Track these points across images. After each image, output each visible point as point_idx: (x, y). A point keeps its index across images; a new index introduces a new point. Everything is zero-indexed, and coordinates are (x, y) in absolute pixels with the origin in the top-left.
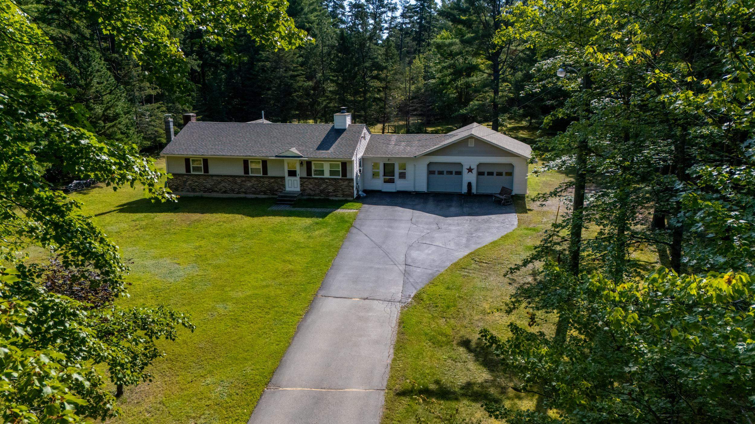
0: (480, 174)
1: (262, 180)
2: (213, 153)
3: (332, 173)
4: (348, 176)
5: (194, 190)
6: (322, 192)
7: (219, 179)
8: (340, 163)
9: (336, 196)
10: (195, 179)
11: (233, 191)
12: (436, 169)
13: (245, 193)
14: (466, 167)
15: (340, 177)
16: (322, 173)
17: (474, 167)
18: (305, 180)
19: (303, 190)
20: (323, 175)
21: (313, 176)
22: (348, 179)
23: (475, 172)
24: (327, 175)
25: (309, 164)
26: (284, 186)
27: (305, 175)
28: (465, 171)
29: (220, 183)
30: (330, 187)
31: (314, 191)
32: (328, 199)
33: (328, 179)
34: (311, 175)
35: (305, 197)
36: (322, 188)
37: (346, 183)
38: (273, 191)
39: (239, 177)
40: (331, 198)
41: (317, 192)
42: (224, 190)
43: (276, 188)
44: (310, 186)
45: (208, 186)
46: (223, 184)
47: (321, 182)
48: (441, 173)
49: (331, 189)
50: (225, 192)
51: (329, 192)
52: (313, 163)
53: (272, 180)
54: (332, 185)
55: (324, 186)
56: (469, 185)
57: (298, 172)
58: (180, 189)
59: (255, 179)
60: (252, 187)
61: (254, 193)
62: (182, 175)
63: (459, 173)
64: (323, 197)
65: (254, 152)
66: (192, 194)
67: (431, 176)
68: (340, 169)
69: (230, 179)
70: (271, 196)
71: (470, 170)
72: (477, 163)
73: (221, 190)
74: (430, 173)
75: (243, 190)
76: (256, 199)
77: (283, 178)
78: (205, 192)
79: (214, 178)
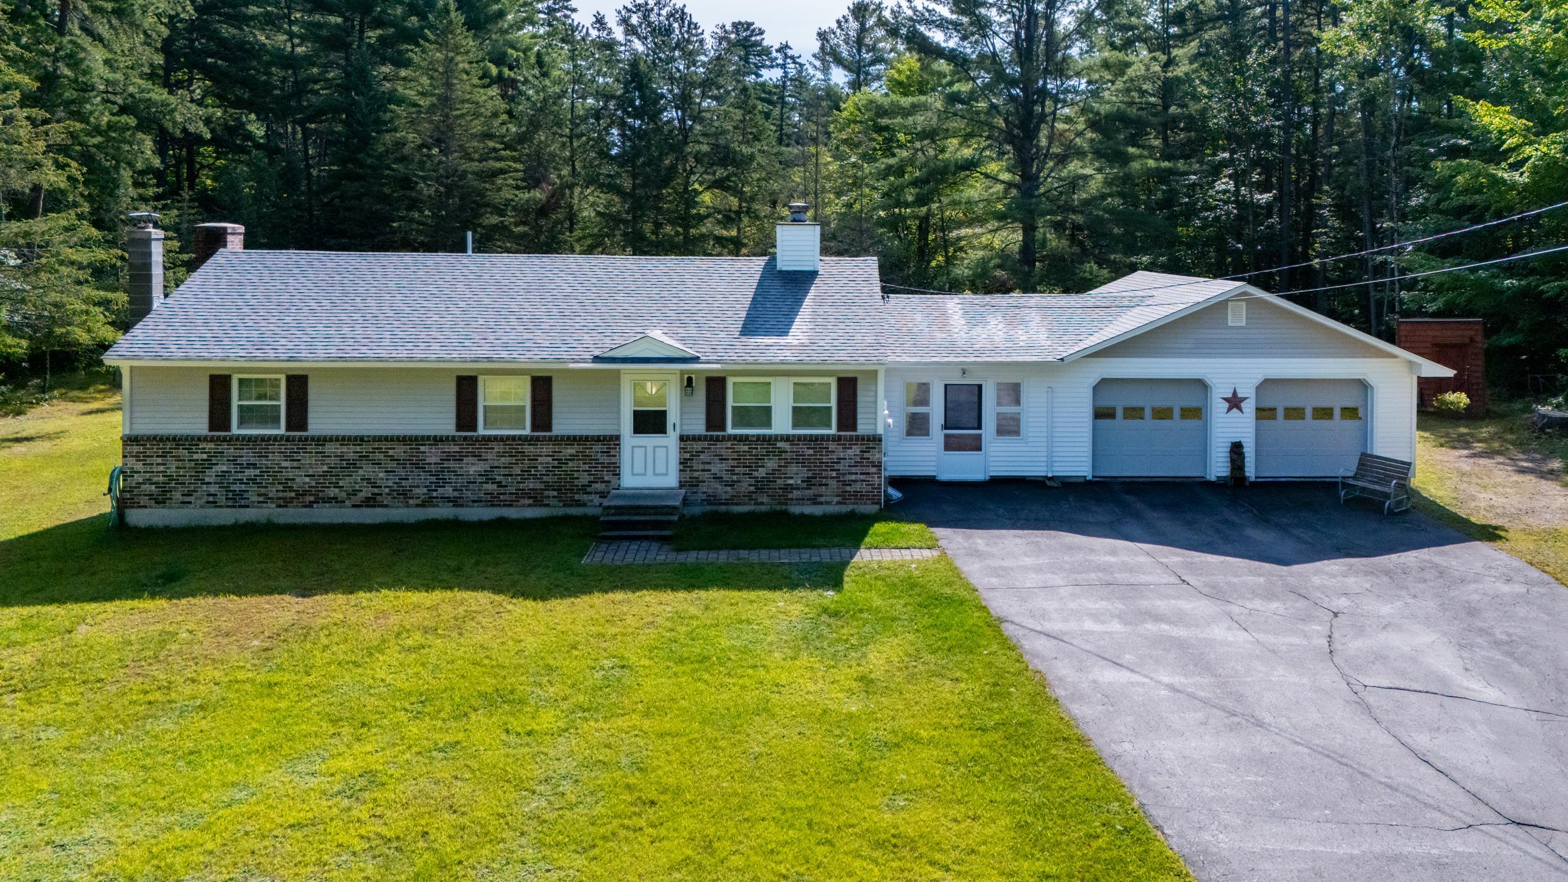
0: (1264, 413)
1: (529, 449)
2: (334, 353)
3: (800, 415)
4: (863, 427)
5: (237, 500)
6: (761, 486)
7: (350, 452)
8: (833, 381)
9: (814, 500)
10: (247, 455)
11: (403, 495)
12: (1118, 401)
13: (455, 502)
14: (1220, 391)
15: (833, 431)
16: (764, 415)
17: (1247, 391)
18: (698, 446)
19: (688, 483)
20: (768, 424)
21: (730, 430)
22: (862, 438)
23: (1249, 407)
24: (782, 424)
25: (716, 385)
26: (615, 470)
27: (698, 426)
28: (1218, 407)
29: (353, 465)
30: (793, 468)
31: (732, 484)
32: (785, 514)
33: (787, 438)
34: (723, 428)
35: (697, 510)
36: (762, 473)
37: (856, 450)
38: (567, 490)
39: (437, 440)
40: (796, 510)
41: (745, 486)
42: (367, 492)
43: (584, 479)
44: (717, 468)
45: (302, 481)
46: (366, 470)
47: (760, 450)
48: (1133, 413)
49: (796, 475)
50: (371, 502)
51: (788, 488)
52: (730, 381)
53: (571, 451)
54: (800, 460)
55: (771, 464)
56: (1237, 449)
57: (673, 418)
58: (177, 496)
59: (498, 448)
60: (488, 477)
61: (493, 501)
62: (190, 442)
63: (1195, 413)
64: (765, 503)
65: (505, 346)
66: (226, 516)
67: (1104, 423)
68: (833, 403)
69: (399, 451)
70: (561, 511)
71: (1235, 402)
72: (1258, 379)
73: (355, 492)
74: (1101, 414)
75: (448, 491)
76: (502, 522)
77: (612, 441)
78: (284, 503)
79: (330, 448)
